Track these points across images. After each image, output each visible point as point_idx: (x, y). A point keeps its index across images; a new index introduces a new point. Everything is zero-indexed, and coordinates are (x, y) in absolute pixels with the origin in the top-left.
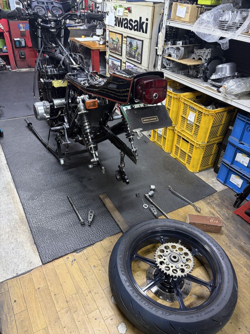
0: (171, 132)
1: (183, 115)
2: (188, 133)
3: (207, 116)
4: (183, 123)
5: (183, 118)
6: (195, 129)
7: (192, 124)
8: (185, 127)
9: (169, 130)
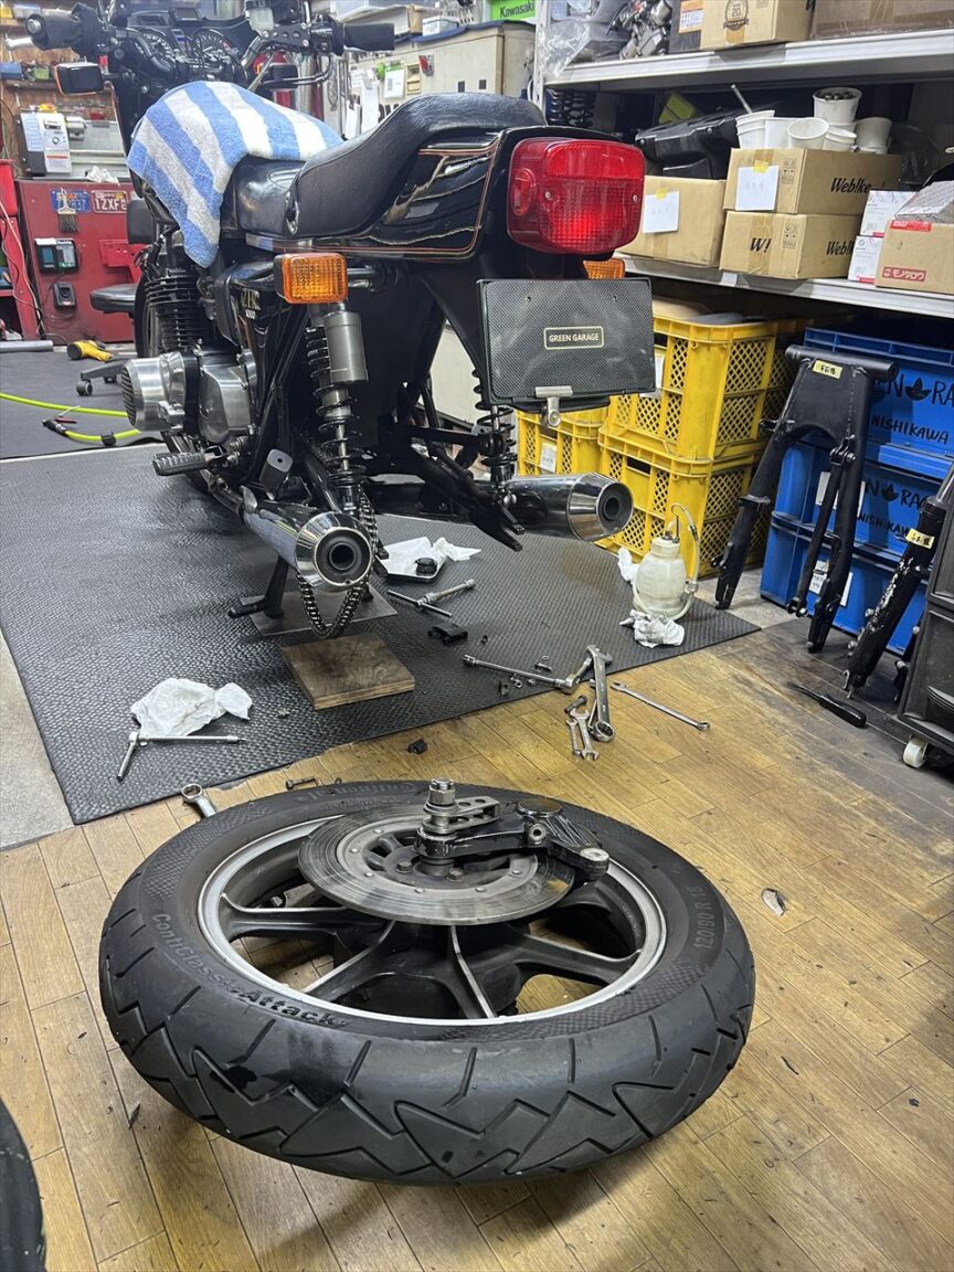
2: (645, 434)
3: (704, 351)
4: (625, 404)
8: (633, 417)
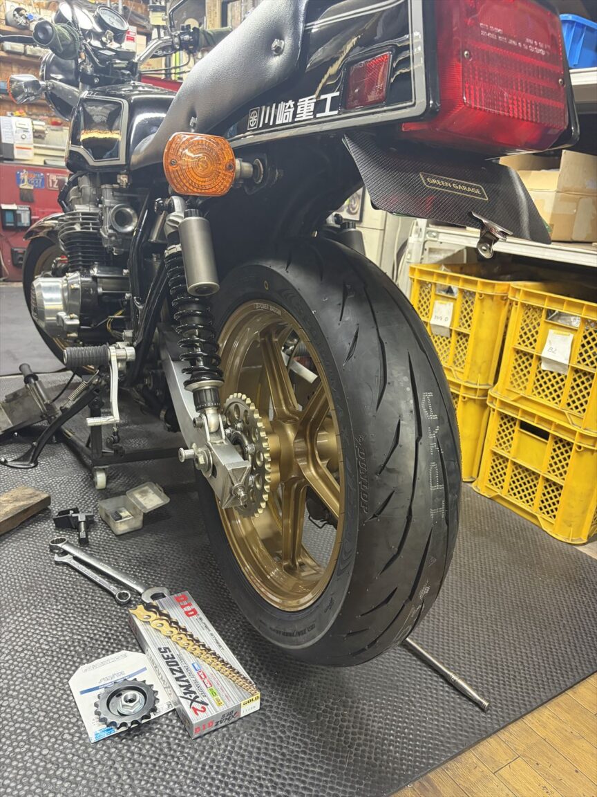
0: (473, 409)
1: (522, 348)
2: (544, 403)
4: (521, 374)
5: (521, 358)
6: (573, 388)
7: (556, 370)
8: (530, 385)
9: (465, 403)
